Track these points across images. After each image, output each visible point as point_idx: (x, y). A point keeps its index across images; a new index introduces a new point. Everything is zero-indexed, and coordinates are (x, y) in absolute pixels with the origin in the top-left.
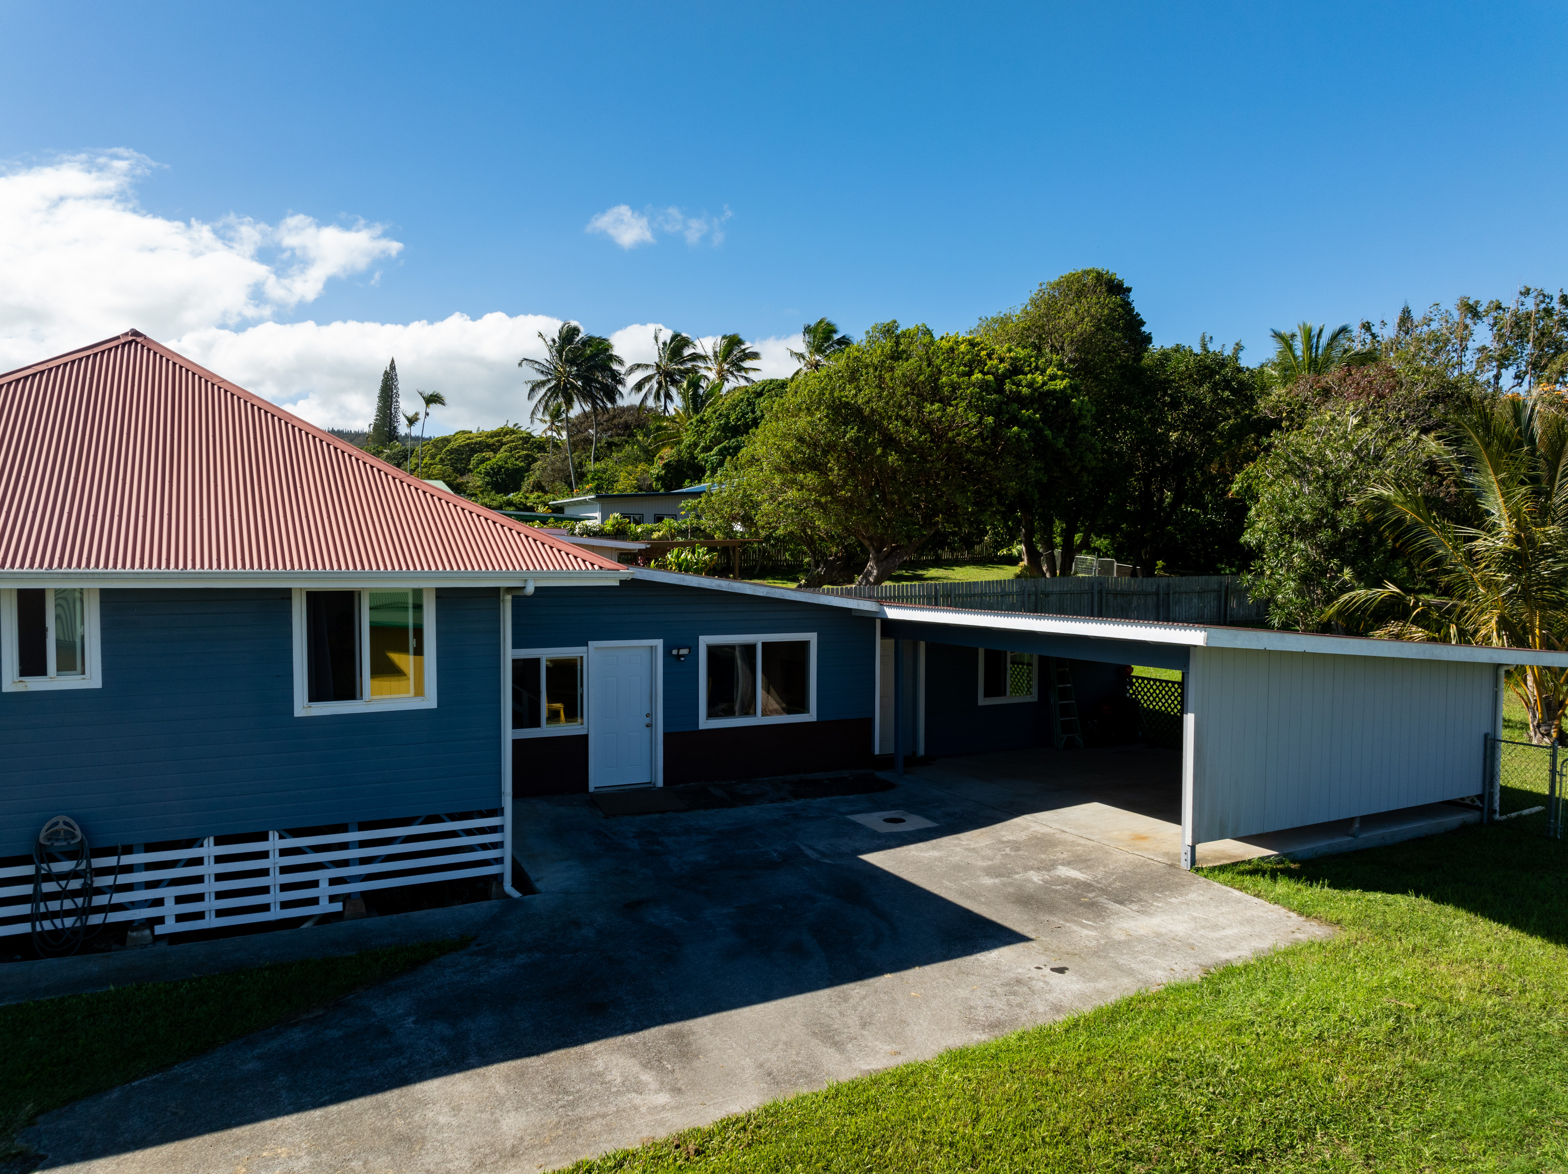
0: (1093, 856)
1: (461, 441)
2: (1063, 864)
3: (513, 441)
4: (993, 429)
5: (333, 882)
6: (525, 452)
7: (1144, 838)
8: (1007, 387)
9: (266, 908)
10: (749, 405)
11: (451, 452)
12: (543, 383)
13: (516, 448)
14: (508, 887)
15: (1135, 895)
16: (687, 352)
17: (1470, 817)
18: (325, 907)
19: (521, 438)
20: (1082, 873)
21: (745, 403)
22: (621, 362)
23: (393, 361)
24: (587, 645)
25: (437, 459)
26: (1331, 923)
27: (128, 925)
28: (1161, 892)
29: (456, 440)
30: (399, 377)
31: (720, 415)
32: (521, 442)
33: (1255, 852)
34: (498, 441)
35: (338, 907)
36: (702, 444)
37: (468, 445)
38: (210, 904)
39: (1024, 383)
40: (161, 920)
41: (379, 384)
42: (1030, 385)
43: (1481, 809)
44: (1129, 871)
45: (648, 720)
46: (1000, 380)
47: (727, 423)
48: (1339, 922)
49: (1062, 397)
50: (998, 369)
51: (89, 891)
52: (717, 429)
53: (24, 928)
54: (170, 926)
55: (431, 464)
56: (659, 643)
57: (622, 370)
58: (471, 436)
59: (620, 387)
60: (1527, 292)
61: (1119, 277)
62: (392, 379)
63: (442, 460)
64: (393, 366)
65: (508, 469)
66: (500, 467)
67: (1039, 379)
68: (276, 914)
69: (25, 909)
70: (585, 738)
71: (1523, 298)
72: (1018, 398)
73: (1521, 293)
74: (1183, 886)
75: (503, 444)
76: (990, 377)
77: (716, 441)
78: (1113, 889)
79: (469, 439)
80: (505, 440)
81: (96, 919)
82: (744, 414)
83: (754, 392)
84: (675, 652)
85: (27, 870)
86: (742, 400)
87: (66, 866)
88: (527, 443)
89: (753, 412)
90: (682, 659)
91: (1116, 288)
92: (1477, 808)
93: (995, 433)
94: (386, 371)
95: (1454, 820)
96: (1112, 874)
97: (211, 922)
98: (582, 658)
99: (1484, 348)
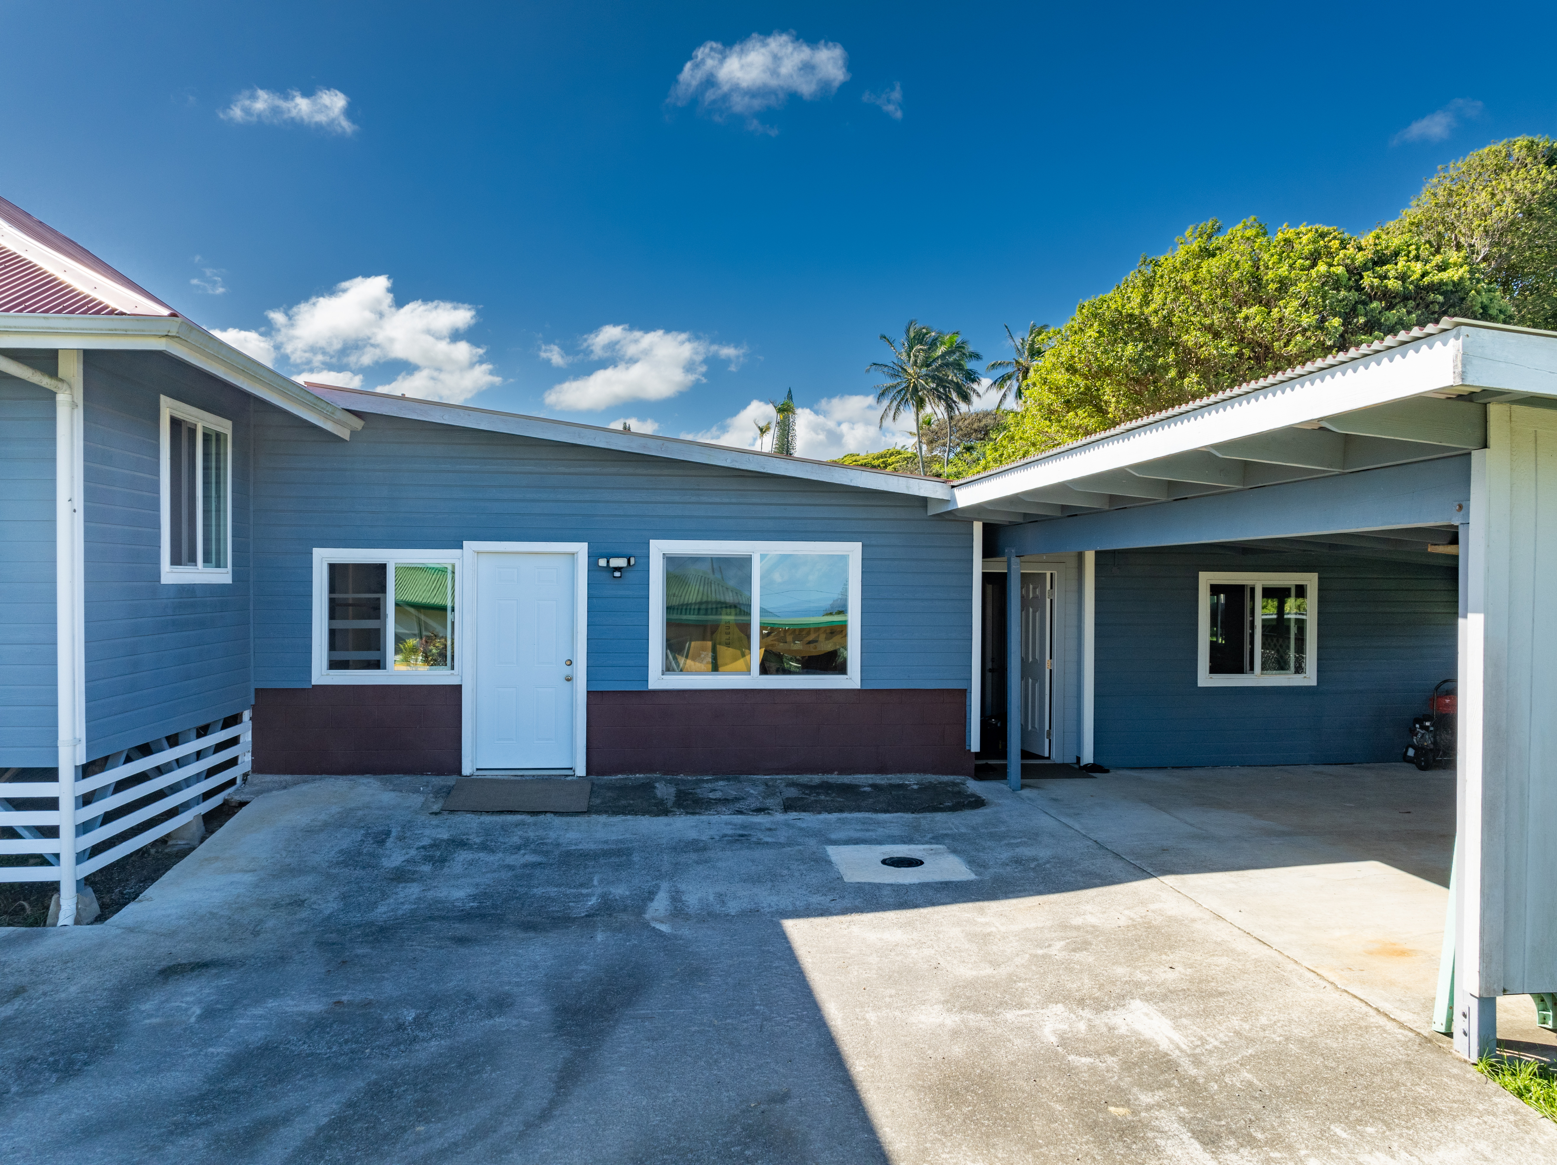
0: (1239, 985)
2: (1148, 998)
7: (1403, 953)
8: (1365, 281)
15: (1271, 1120)
20: (1177, 1027)
24: (461, 547)
28: (1353, 1125)
34: (883, 462)
39: (1392, 274)
42: (1403, 277)
44: (1301, 1041)
45: (567, 670)
46: (1355, 272)
49: (1456, 292)
50: (1353, 260)
56: (581, 549)
67: (1418, 268)
70: (458, 689)
72: (1382, 294)
74: (1433, 1113)
76: (1340, 270)
78: (1224, 1087)
80: (890, 461)
84: (602, 562)
90: (617, 574)
96: (1251, 1041)
98: (453, 566)
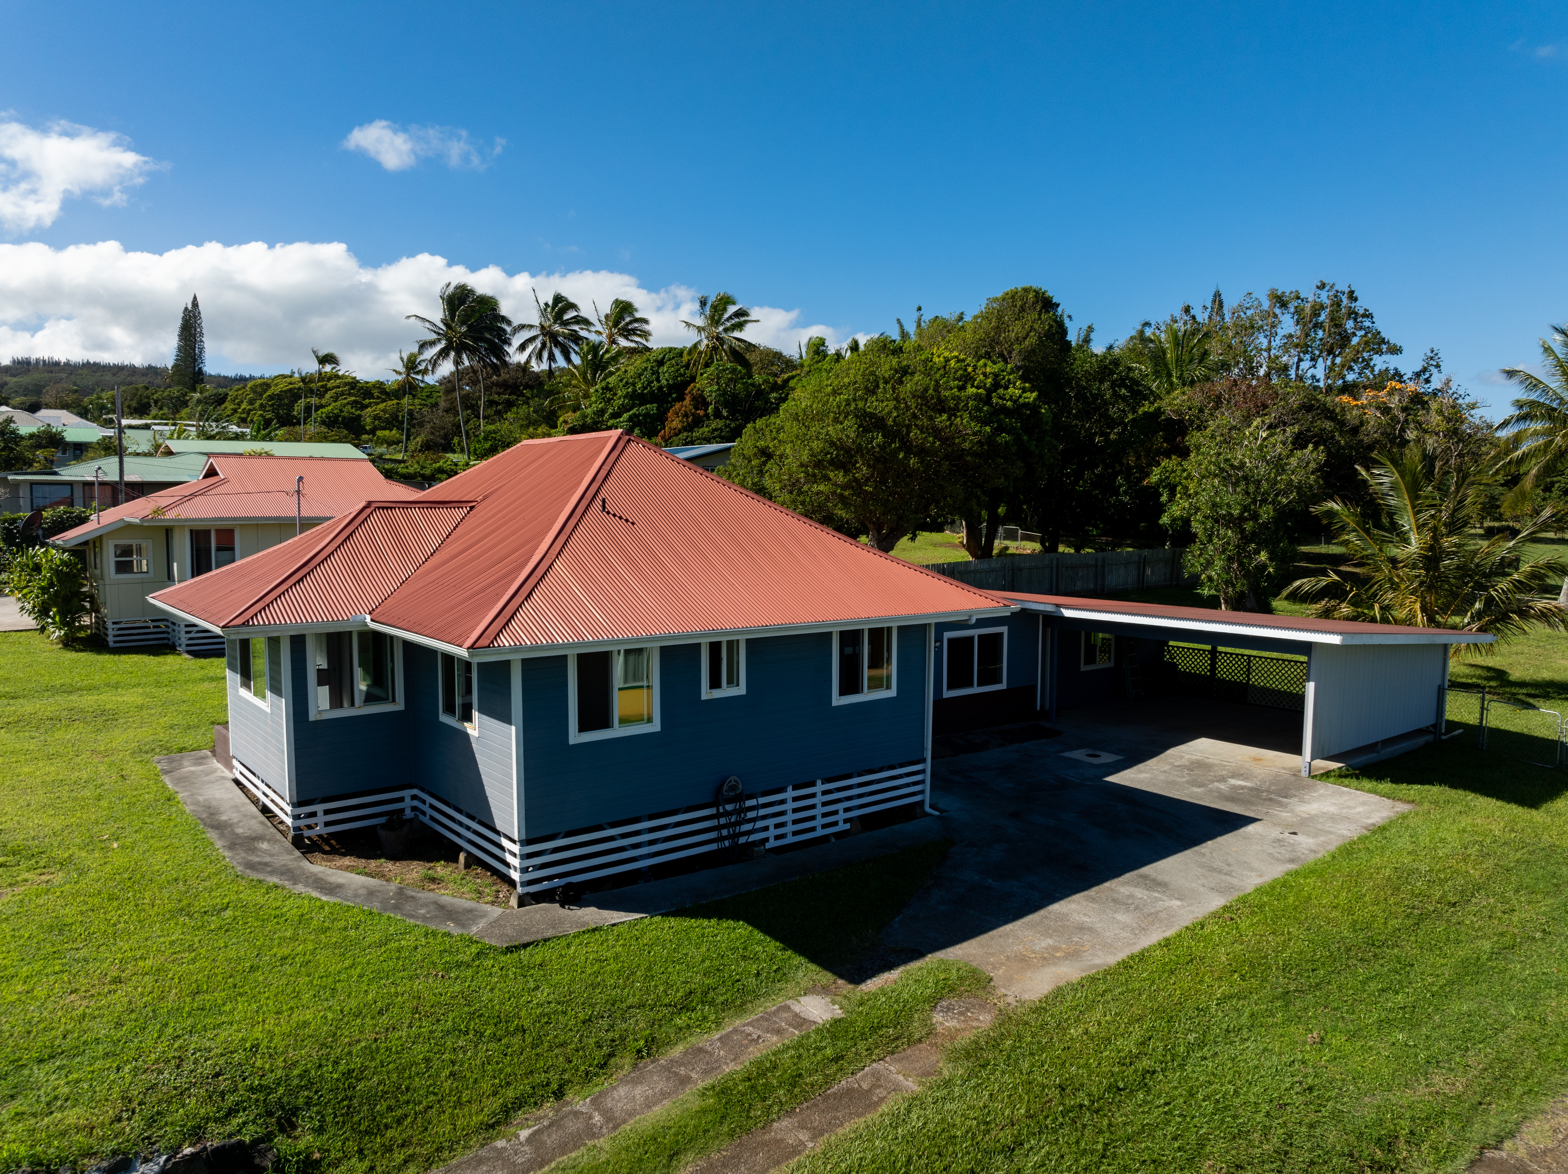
0: (1242, 772)
1: (282, 386)
2: (1229, 777)
3: (338, 387)
4: (990, 437)
5: (846, 810)
6: (353, 398)
7: (1260, 760)
8: (994, 400)
9: (813, 829)
10: (653, 374)
11: (271, 398)
12: (432, 343)
13: (342, 394)
14: (927, 809)
15: (1289, 793)
16: (570, 315)
17: (1429, 738)
18: (842, 827)
19: (346, 384)
20: (1246, 782)
21: (649, 371)
22: (509, 323)
23: (195, 298)
25: (257, 404)
26: (1409, 802)
27: (754, 843)
28: (1303, 791)
29: (276, 385)
30: (202, 315)
31: (627, 383)
32: (347, 388)
33: (1334, 765)
34: (322, 386)
35: (848, 826)
36: (610, 411)
37: (290, 390)
38: (790, 828)
39: (1007, 397)
40: (767, 840)
41: (179, 323)
43: (1435, 733)
44: (1273, 780)
46: (988, 393)
47: (634, 391)
48: (1413, 802)
49: (1033, 408)
50: (984, 384)
51: (739, 823)
52: (625, 397)
53: (713, 847)
54: (772, 844)
55: (250, 410)
57: (508, 329)
58: (292, 380)
59: (506, 348)
60: (1322, 286)
61: (1050, 294)
62: (195, 317)
63: (262, 406)
64: (195, 303)
65: (344, 418)
66: (337, 416)
67: (1015, 393)
68: (820, 832)
69: (712, 835)
71: (1319, 292)
72: (1003, 409)
73: (1318, 287)
75: (327, 390)
76: (980, 391)
77: (624, 409)
78: (1273, 789)
79: (291, 383)
80: (329, 385)
81: (742, 840)
82: (650, 383)
83: (656, 361)
85: (711, 811)
86: (646, 368)
87: (729, 807)
88: (353, 388)
89: (658, 380)
91: (1047, 304)
92: (1431, 732)
93: (990, 440)
94: (186, 309)
95: (1422, 740)
96: (1264, 781)
97: (790, 840)
99: (1291, 336)
